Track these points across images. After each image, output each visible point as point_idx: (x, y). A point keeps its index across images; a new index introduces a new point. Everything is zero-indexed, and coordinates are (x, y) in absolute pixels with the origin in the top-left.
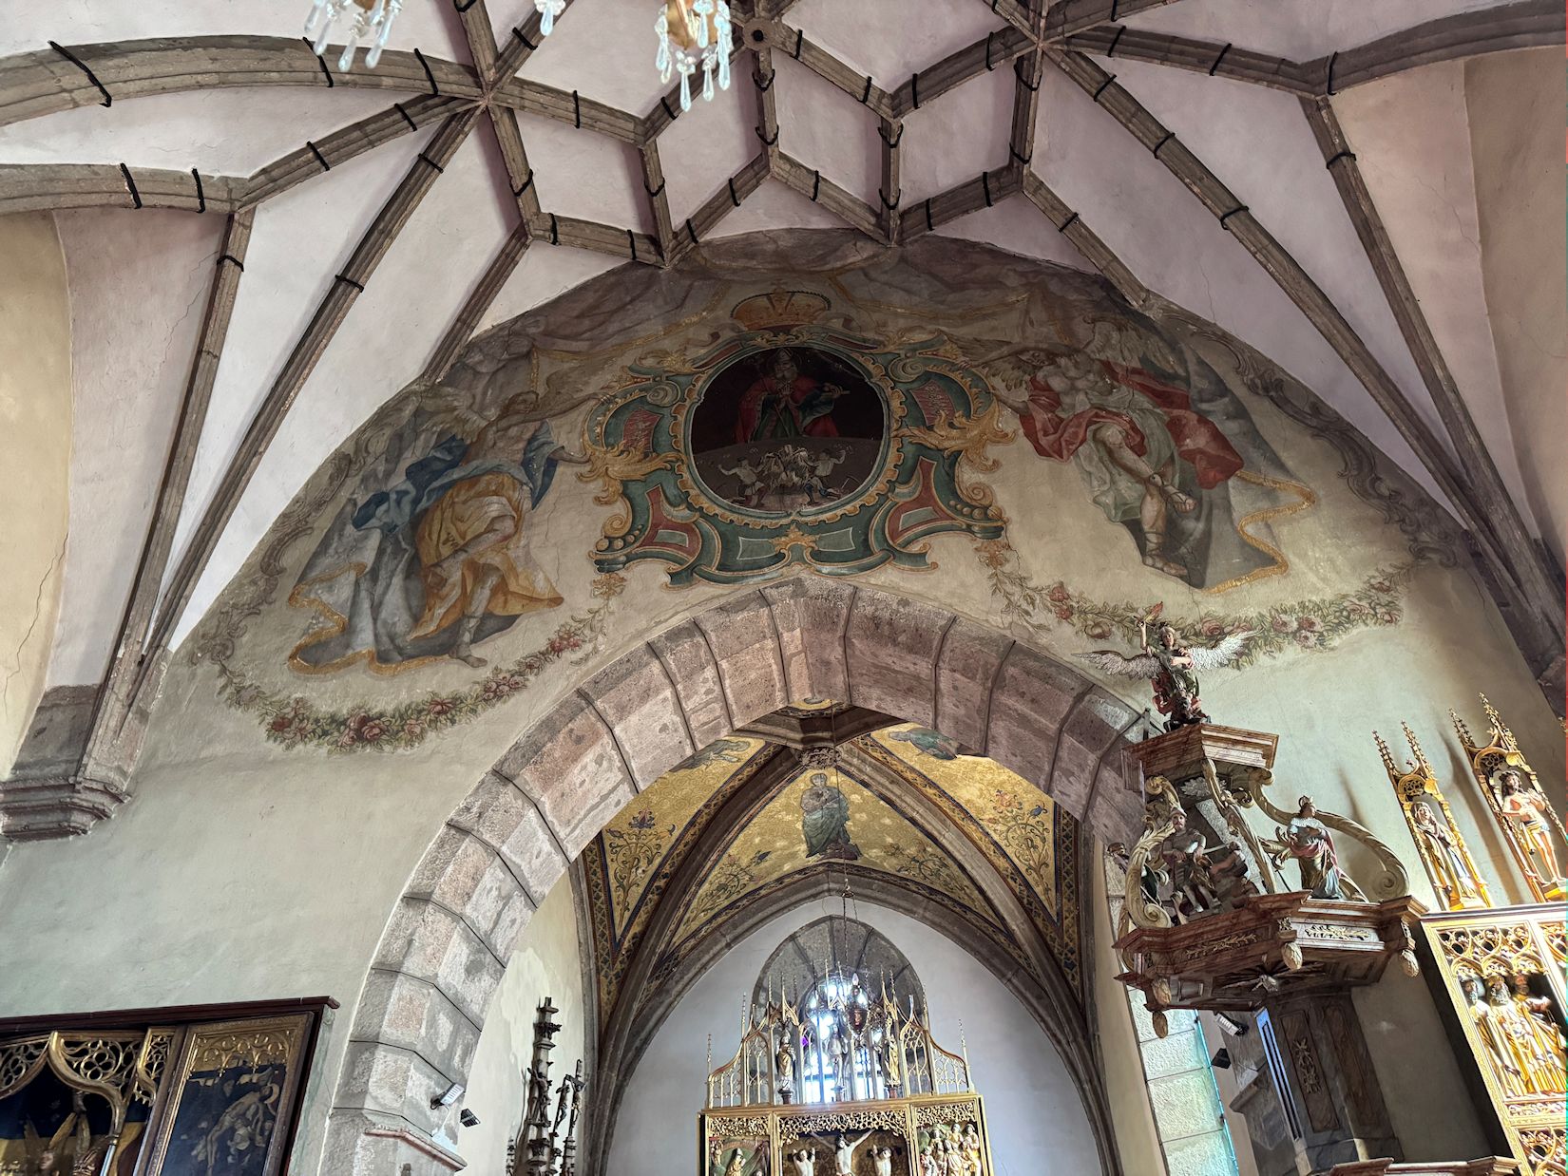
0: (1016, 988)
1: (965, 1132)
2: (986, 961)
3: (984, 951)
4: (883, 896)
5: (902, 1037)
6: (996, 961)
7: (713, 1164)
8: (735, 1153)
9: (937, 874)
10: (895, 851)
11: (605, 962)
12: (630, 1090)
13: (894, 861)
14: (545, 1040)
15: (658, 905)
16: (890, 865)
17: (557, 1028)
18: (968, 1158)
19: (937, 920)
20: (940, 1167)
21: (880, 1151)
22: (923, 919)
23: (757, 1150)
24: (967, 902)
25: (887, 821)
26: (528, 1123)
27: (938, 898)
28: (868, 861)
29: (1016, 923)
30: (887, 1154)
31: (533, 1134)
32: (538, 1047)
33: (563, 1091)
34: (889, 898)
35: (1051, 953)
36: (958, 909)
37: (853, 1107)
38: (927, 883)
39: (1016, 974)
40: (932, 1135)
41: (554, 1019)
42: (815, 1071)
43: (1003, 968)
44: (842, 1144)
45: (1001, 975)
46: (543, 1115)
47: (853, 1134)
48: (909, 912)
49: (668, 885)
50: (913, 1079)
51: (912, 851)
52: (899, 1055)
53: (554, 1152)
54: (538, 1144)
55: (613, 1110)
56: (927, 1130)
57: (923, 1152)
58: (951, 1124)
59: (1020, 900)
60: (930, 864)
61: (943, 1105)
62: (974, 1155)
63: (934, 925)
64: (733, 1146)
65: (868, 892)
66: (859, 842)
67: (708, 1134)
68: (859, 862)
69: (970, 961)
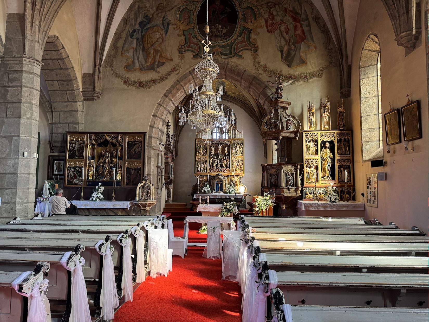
0: (254, 120)
1: (240, 145)
2: (249, 114)
3: (249, 113)
4: (231, 101)
5: (231, 129)
6: (251, 115)
7: (197, 147)
8: (201, 146)
9: (242, 98)
10: (234, 93)
13: (234, 95)
14: (169, 128)
16: (233, 95)
17: (170, 126)
18: (240, 149)
20: (236, 150)
21: (226, 147)
22: (238, 106)
24: (247, 103)
25: (233, 88)
26: (167, 141)
27: (242, 102)
28: (229, 94)
29: (256, 109)
30: (227, 147)
31: (168, 143)
32: (167, 129)
33: (172, 136)
35: (262, 114)
36: (245, 104)
37: (222, 140)
38: (240, 99)
39: (255, 117)
40: (235, 145)
41: (170, 124)
42: (215, 131)
43: (252, 116)
44: (219, 145)
45: (252, 117)
46: (169, 140)
47: (221, 144)
48: (236, 104)
50: (233, 135)
51: (238, 93)
52: (231, 132)
53: (171, 145)
55: (179, 136)
56: (234, 144)
57: (233, 147)
58: (238, 143)
59: (257, 104)
60: (241, 96)
61: (237, 140)
62: (241, 148)
63: (240, 107)
64: (200, 145)
65: (228, 100)
66: (227, 91)
67: (196, 143)
68: (227, 94)
69: (247, 114)
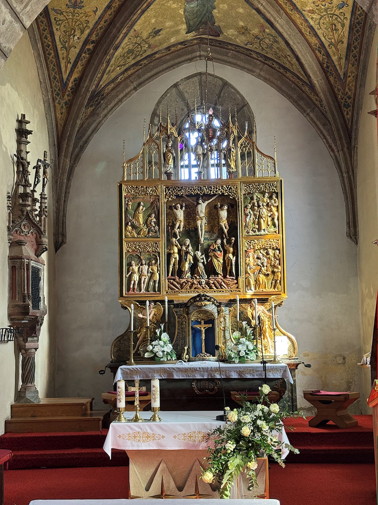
0: (312, 119)
1: (270, 198)
2: (295, 103)
3: (295, 97)
4: (235, 61)
5: (239, 145)
6: (301, 103)
7: (126, 209)
8: (139, 205)
9: (271, 47)
10: (244, 31)
11: (58, 95)
12: (77, 169)
13: (243, 38)
14: (24, 139)
15: (89, 61)
16: (240, 40)
17: (30, 132)
18: (271, 211)
19: (268, 77)
20: (255, 215)
21: (222, 206)
22: (259, 76)
23: (152, 203)
24: (287, 66)
25: (241, 10)
26: (18, 184)
27: (270, 63)
28: (226, 37)
29: (317, 80)
30: (226, 208)
31: (21, 190)
32: (19, 142)
33: (37, 168)
34: (239, 63)
35: (336, 98)
36: (281, 70)
37: (209, 183)
38: (264, 53)
39: (312, 111)
40: (252, 199)
41: (28, 127)
42: (186, 163)
43: (305, 107)
44: (200, 201)
45: (303, 111)
46: (27, 181)
47: (206, 197)
48: (250, 71)
49: (95, 48)
50: (243, 169)
51: (256, 31)
52: (237, 155)
53: (35, 201)
54: (25, 196)
55: (69, 179)
56: (249, 196)
57: (246, 207)
58: (263, 193)
59: (321, 65)
60: (267, 41)
61: (259, 183)
62: (274, 209)
63: (265, 80)
64: (138, 201)
65: (225, 58)
66: (222, 24)
67: (124, 194)
68: (220, 38)
69: (287, 103)
